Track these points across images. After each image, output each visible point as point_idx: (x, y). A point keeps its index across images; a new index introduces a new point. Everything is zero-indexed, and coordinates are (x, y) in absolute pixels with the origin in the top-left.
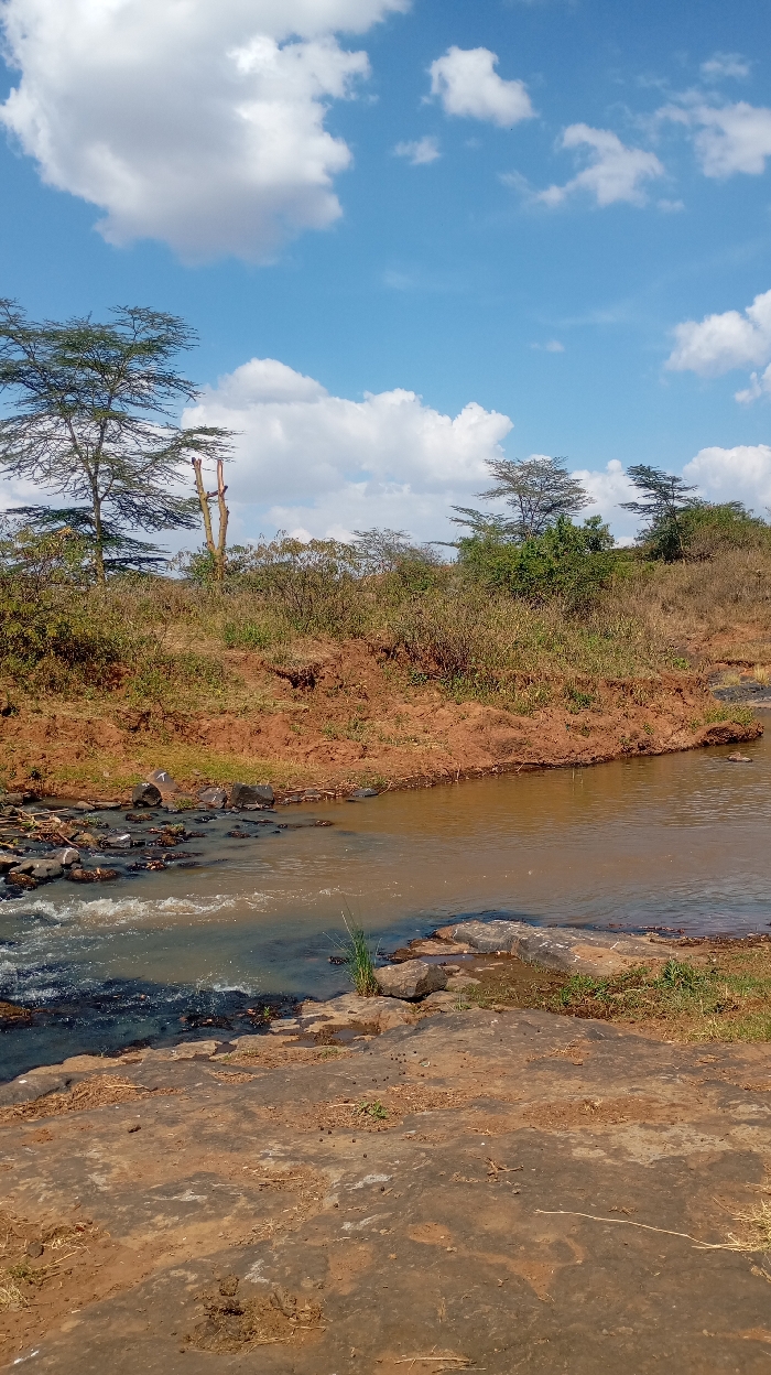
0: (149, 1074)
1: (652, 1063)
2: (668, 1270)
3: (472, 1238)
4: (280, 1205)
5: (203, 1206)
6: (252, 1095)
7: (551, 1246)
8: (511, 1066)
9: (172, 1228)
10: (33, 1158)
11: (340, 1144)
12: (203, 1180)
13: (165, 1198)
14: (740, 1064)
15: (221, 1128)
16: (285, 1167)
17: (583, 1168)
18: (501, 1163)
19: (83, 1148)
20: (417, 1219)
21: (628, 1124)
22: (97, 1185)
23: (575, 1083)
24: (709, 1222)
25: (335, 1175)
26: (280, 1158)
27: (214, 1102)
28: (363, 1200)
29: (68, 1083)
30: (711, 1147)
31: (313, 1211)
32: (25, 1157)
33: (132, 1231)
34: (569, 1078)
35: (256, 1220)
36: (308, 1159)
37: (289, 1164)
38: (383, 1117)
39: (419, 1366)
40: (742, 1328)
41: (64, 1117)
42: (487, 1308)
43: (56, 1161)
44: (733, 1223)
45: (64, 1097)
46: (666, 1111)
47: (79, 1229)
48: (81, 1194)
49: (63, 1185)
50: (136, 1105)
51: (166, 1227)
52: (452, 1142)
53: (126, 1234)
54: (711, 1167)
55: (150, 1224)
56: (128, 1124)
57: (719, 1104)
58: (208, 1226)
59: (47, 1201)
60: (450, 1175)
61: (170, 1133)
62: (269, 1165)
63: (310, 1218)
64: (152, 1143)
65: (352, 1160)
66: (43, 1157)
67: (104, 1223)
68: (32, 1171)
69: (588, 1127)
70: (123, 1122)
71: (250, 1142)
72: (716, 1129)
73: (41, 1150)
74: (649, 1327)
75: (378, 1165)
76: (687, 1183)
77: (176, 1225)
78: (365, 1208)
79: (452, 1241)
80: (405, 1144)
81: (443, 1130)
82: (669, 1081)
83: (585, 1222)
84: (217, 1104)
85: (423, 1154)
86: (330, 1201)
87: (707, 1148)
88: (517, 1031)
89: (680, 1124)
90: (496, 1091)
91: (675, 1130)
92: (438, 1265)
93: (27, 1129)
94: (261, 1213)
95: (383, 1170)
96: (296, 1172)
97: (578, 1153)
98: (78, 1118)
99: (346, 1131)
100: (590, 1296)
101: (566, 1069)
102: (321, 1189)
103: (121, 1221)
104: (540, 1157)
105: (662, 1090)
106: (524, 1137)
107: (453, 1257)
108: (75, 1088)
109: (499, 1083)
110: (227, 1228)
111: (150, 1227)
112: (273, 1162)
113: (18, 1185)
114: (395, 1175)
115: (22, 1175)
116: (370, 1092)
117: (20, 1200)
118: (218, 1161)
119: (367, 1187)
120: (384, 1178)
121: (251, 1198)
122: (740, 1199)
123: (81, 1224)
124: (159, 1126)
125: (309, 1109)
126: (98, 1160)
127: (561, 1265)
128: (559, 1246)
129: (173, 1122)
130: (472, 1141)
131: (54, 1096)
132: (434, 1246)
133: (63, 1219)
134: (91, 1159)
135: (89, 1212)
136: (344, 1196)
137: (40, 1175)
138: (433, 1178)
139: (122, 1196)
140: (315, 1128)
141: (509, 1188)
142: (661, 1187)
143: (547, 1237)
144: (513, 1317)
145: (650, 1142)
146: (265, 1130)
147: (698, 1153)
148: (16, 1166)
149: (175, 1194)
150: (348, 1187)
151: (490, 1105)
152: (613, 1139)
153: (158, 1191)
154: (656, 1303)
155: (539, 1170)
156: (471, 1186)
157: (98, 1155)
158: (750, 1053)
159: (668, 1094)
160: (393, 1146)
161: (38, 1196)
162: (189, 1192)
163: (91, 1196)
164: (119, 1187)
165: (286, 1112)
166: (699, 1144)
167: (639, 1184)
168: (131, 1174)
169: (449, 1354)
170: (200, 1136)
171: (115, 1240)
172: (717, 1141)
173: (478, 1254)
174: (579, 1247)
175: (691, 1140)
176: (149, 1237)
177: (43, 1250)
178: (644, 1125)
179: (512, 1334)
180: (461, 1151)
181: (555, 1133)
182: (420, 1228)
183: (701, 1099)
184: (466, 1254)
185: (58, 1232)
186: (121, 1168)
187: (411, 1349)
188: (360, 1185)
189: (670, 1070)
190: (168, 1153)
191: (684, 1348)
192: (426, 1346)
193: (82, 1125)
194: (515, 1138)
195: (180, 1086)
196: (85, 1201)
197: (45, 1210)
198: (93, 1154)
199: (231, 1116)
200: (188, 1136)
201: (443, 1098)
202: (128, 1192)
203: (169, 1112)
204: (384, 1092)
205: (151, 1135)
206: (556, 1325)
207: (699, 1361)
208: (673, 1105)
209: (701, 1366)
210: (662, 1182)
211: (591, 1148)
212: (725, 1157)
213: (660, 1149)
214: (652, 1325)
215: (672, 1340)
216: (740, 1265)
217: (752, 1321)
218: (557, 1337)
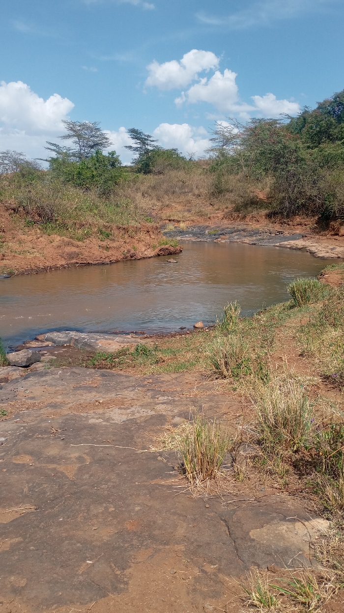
1: (127, 384)
2: (124, 462)
3: (42, 459)
7: (76, 458)
8: (66, 390)
14: (162, 382)
17: (93, 428)
18: (57, 428)
20: (17, 454)
21: (113, 408)
23: (94, 393)
24: (143, 442)
30: (146, 414)
34: (91, 392)
39: (14, 513)
40: (152, 480)
42: (45, 486)
44: (151, 441)
52: (36, 422)
54: (145, 422)
57: (152, 398)
60: (33, 435)
69: (96, 411)
72: (149, 407)
74: (114, 484)
75: (1, 434)
76: (135, 428)
79: (33, 461)
80: (14, 425)
81: (32, 418)
82: (133, 390)
83: (92, 447)
85: (22, 428)
88: (70, 376)
89: (135, 406)
90: (58, 400)
91: (133, 409)
92: (26, 471)
95: (3, 436)
97: (91, 421)
100: (91, 476)
101: (89, 389)
104: (74, 424)
105: (129, 394)
106: (68, 417)
107: (32, 467)
109: (60, 397)
114: (8, 437)
120: (3, 439)
122: (156, 433)
127: (80, 465)
128: (80, 459)
130: (45, 420)
132: (24, 464)
138: (26, 436)
141: (60, 438)
142: (125, 431)
143: (75, 455)
144: (57, 487)
145: (122, 414)
147: (141, 417)
151: (54, 406)
152: (107, 415)
154: (118, 474)
155: (73, 430)
156: (43, 438)
158: (166, 377)
159: (132, 395)
160: (8, 426)
166: (142, 413)
167: (116, 430)
169: (28, 506)
172: (149, 412)
173: (44, 465)
174: (88, 457)
175: (138, 412)
178: (120, 408)
179: (56, 494)
180: (39, 425)
181: (82, 414)
182: (18, 457)
183: (145, 396)
184: (39, 465)
187: (10, 506)
189: (134, 386)
191: (128, 491)
192: (17, 504)
194: (65, 418)
201: (34, 405)
204: (6, 405)
206: (75, 488)
207: (133, 494)
208: (133, 399)
209: (134, 496)
210: (125, 429)
211: (97, 419)
212: (152, 417)
213: (126, 417)
214: (116, 483)
215: (123, 488)
216: (154, 457)
217: (156, 477)
218: (75, 493)
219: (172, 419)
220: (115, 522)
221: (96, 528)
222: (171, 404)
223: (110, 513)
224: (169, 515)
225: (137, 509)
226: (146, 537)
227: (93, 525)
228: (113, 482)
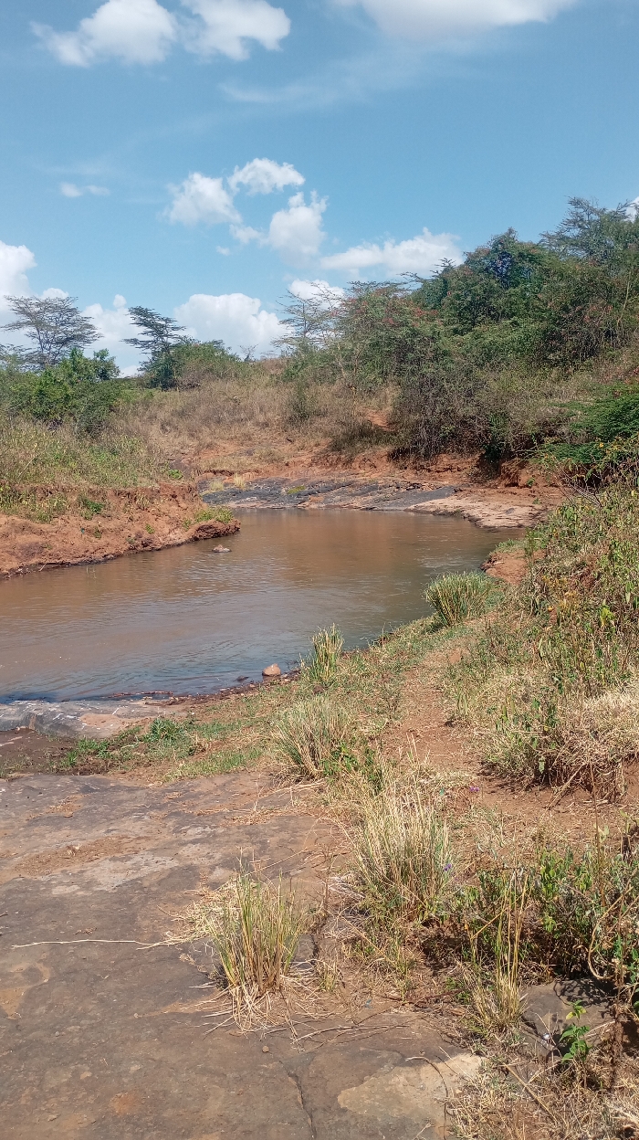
1: (129, 806)
2: (116, 972)
7: (24, 973)
8: (13, 827)
14: (196, 796)
17: (59, 905)
21: (102, 859)
23: (66, 831)
24: (154, 926)
30: (162, 866)
34: (59, 829)
40: (165, 1005)
44: (169, 922)
46: (133, 844)
54: (159, 883)
57: (174, 831)
69: (68, 868)
72: (169, 851)
74: (93, 1021)
76: (140, 899)
82: (140, 819)
83: (54, 947)
87: (159, 868)
88: (21, 796)
89: (141, 852)
91: (137, 858)
97: (57, 891)
100: (50, 1007)
101: (56, 822)
105: (132, 827)
106: (12, 887)
122: (180, 903)
127: (30, 987)
128: (32, 974)
142: (120, 907)
143: (21, 966)
145: (116, 871)
147: (152, 873)
152: (88, 874)
154: (101, 1000)
155: (21, 913)
158: (205, 785)
159: (137, 831)
166: (154, 865)
167: (102, 907)
172: (168, 862)
174: (48, 969)
175: (147, 864)
178: (114, 859)
181: (40, 878)
183: (162, 830)
189: (143, 810)
191: (118, 1032)
194: (6, 888)
206: (18, 1038)
207: (127, 1039)
208: (139, 838)
209: (129, 1043)
210: (121, 902)
211: (68, 885)
212: (173, 872)
213: (123, 875)
214: (96, 1019)
215: (109, 1028)
216: (172, 955)
217: (172, 998)
218: (19, 1047)
219: (211, 873)
220: (91, 1100)
221: (54, 1117)
222: (210, 843)
223: (82, 1083)
224: (193, 1075)
225: (134, 1068)
226: (150, 1124)
227: (49, 1111)
228: (91, 1018)
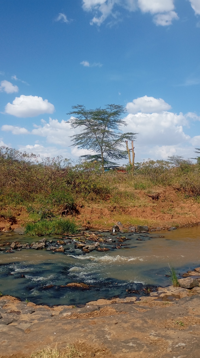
0: (119, 307)
4: (156, 349)
5: (135, 348)
6: (146, 316)
9: (127, 353)
10: (91, 329)
11: (171, 333)
12: (135, 340)
13: (125, 344)
15: (138, 325)
16: (156, 338)
19: (104, 327)
22: (108, 338)
25: (170, 342)
26: (155, 336)
27: (136, 317)
28: (178, 350)
29: (99, 308)
31: (164, 352)
32: (89, 328)
33: (117, 353)
35: (149, 353)
36: (162, 337)
37: (157, 338)
38: (183, 326)
41: (98, 318)
43: (97, 330)
45: (98, 312)
47: (104, 350)
48: (104, 341)
49: (99, 337)
50: (116, 316)
51: (125, 352)
53: (115, 353)
55: (121, 351)
56: (114, 322)
58: (137, 353)
59: (95, 341)
61: (125, 325)
62: (152, 337)
63: (164, 354)
64: (121, 328)
65: (175, 338)
66: (94, 329)
67: (110, 349)
68: (91, 333)
70: (113, 321)
71: (147, 330)
73: (93, 326)
75: (182, 340)
77: (128, 352)
78: (179, 353)
80: (190, 335)
84: (137, 318)
86: (169, 350)
93: (90, 320)
94: (150, 351)
95: (184, 342)
96: (160, 340)
98: (102, 319)
99: (172, 329)
102: (166, 346)
103: (114, 349)
108: (101, 309)
110: (141, 354)
111: (121, 352)
112: (153, 337)
113: (88, 336)
114: (187, 344)
115: (89, 333)
116: (179, 318)
117: (89, 341)
118: (138, 335)
119: (179, 347)
120: (184, 344)
121: (148, 347)
123: (104, 349)
124: (123, 323)
125: (162, 322)
126: (108, 331)
129: (126, 322)
131: (96, 311)
133: (100, 347)
134: (106, 331)
135: (106, 346)
136: (173, 349)
137: (93, 334)
138: (198, 346)
139: (114, 342)
140: (164, 327)
146: (150, 327)
148: (87, 331)
149: (128, 343)
150: (174, 346)
153: (123, 342)
157: (107, 330)
160: (186, 335)
161: (93, 340)
162: (131, 343)
163: (106, 341)
164: (113, 339)
165: (156, 322)
168: (116, 336)
170: (134, 327)
171: (113, 354)
176: (121, 355)
177: (95, 355)
185: (98, 351)
186: (113, 334)
188: (177, 346)
190: (125, 331)
193: (103, 320)
195: (127, 311)
196: (105, 343)
197: (95, 344)
198: (106, 329)
199: (141, 322)
200: (130, 327)
201: (199, 321)
202: (115, 341)
203: (125, 319)
204: (182, 318)
205: (121, 326)
